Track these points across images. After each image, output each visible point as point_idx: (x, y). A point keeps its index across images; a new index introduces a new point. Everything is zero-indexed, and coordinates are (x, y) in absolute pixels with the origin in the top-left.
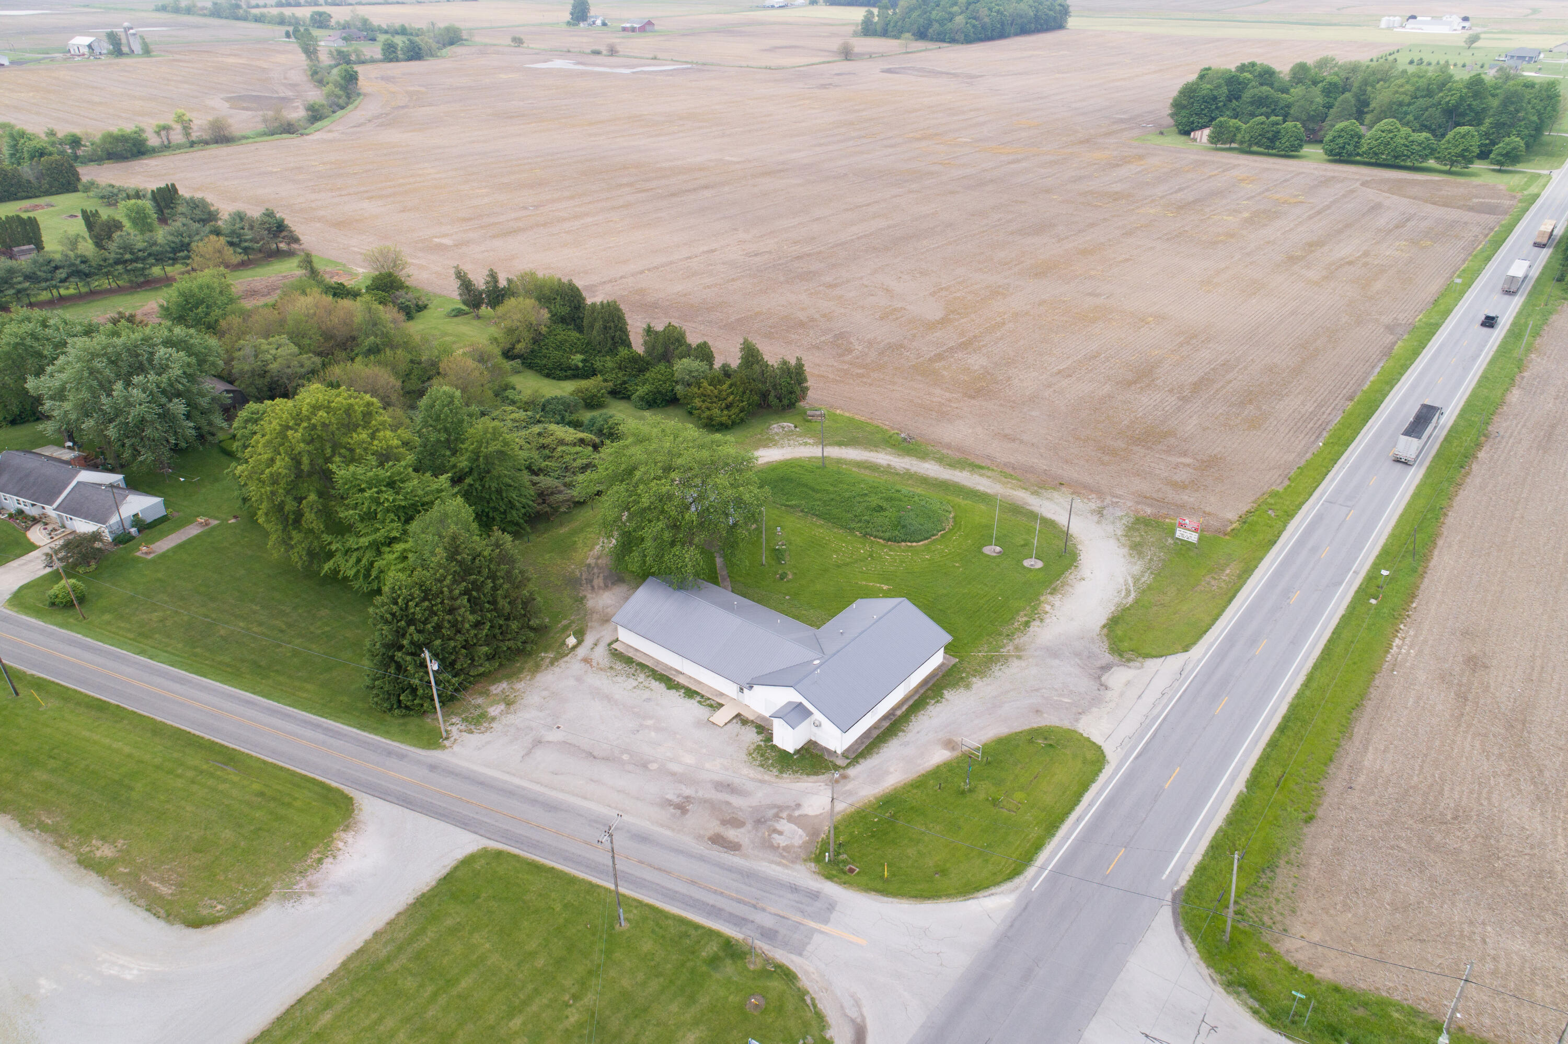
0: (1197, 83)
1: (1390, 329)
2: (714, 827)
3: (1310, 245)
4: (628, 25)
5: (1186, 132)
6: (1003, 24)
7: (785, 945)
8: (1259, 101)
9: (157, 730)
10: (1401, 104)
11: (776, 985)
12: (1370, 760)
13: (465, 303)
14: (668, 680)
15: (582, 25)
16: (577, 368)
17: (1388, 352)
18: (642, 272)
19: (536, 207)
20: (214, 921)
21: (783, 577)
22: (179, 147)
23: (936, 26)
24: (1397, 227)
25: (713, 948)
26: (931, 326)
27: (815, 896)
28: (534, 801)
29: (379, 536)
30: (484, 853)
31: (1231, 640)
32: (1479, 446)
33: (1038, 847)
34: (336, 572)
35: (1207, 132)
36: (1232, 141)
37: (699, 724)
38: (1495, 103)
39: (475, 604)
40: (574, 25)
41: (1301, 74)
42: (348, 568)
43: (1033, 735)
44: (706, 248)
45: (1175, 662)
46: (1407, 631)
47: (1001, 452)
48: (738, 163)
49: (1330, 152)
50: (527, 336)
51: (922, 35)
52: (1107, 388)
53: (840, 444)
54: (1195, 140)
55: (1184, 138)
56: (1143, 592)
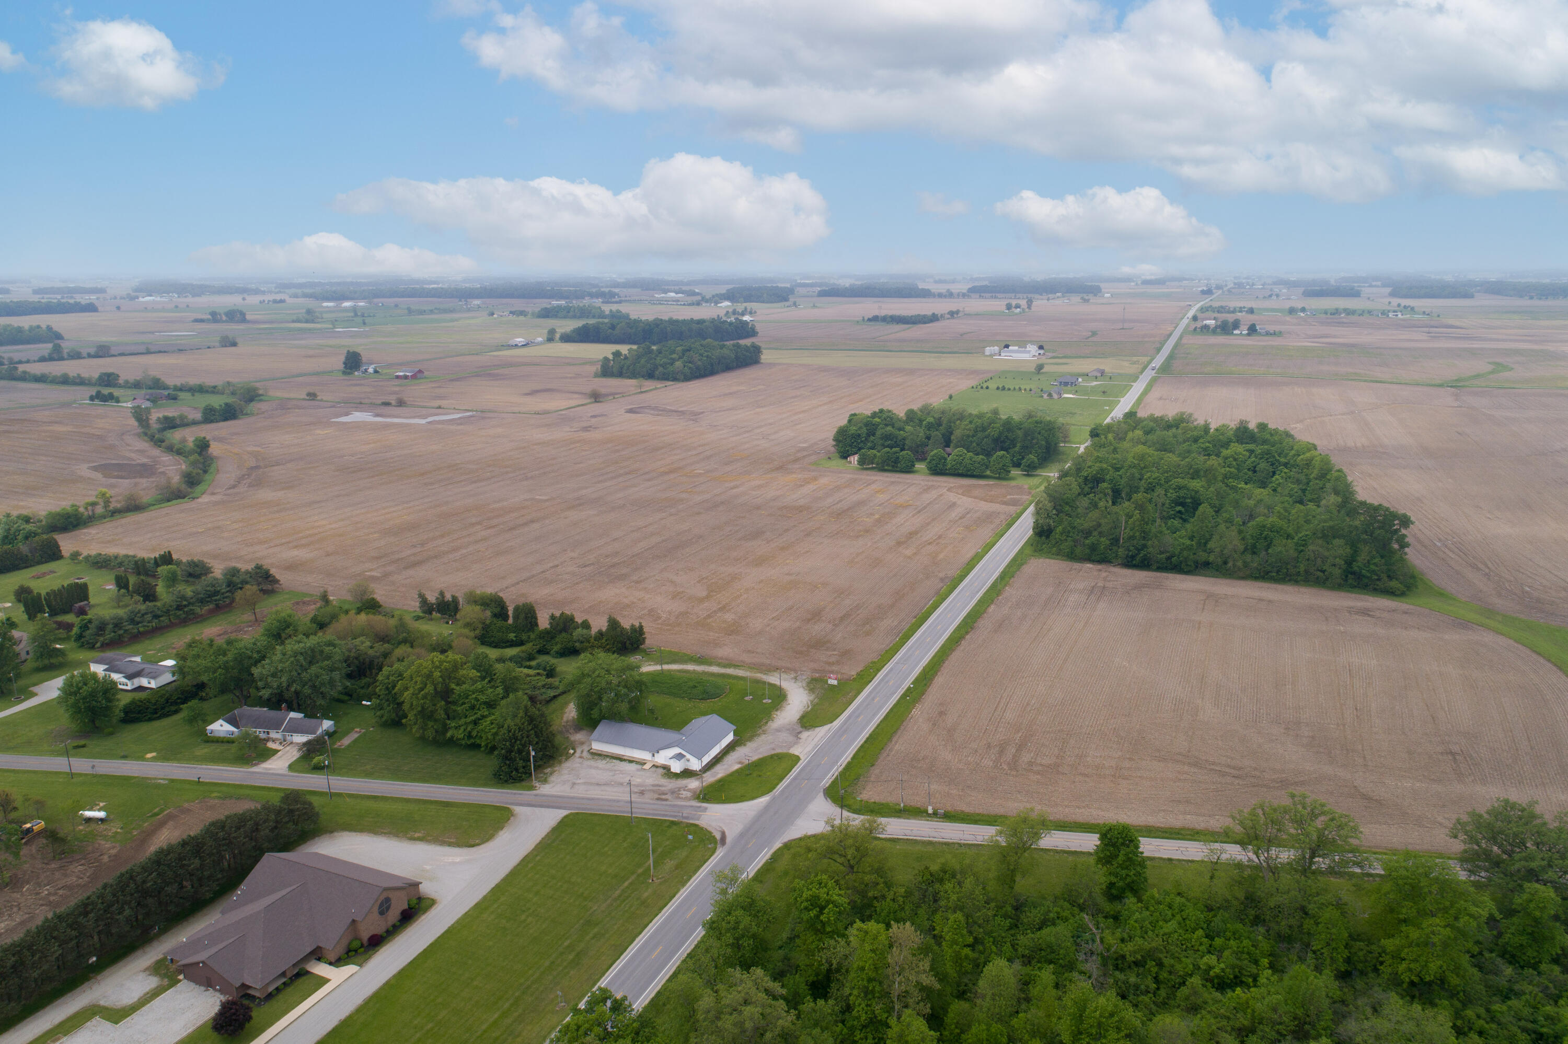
0: (846, 426)
1: (942, 580)
2: (656, 796)
3: (910, 534)
4: (401, 374)
5: (845, 456)
6: (712, 365)
7: (692, 819)
8: (887, 437)
9: (408, 801)
10: (968, 436)
11: (692, 829)
12: (897, 747)
13: (424, 612)
14: (620, 759)
15: (356, 373)
16: (512, 641)
17: (937, 593)
18: (518, 583)
19: (422, 545)
20: (478, 845)
21: (656, 719)
22: (104, 517)
23: (661, 369)
24: (961, 518)
25: (668, 824)
26: (701, 600)
27: (700, 807)
28: (583, 798)
29: (478, 715)
30: (571, 814)
31: (849, 717)
32: (967, 633)
33: (778, 784)
34: (452, 737)
35: (856, 457)
36: (872, 463)
37: (638, 770)
38: (1020, 433)
39: (537, 736)
40: (349, 374)
41: (911, 416)
42: (460, 734)
43: (772, 757)
44: (551, 565)
45: (828, 726)
46: (918, 706)
47: (747, 658)
48: (547, 500)
49: (930, 469)
50: (480, 626)
51: (650, 376)
52: (798, 624)
53: (668, 663)
54: (850, 462)
55: (844, 461)
56: (814, 706)
